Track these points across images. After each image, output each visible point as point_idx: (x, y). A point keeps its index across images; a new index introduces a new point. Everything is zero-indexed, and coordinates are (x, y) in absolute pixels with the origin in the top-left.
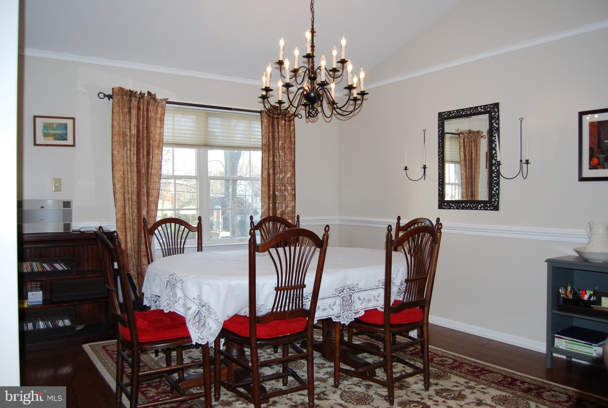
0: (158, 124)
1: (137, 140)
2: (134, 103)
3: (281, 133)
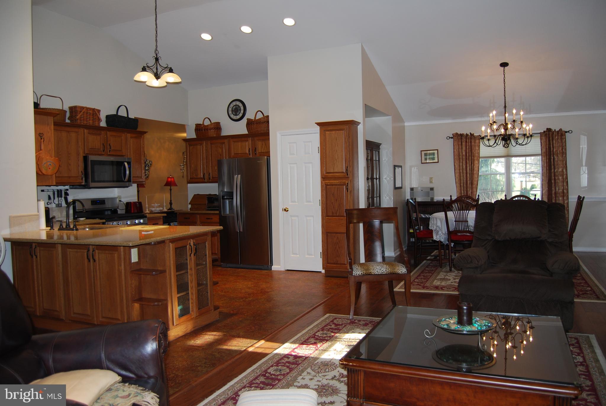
0: (477, 148)
1: (466, 157)
2: (464, 140)
3: (555, 144)
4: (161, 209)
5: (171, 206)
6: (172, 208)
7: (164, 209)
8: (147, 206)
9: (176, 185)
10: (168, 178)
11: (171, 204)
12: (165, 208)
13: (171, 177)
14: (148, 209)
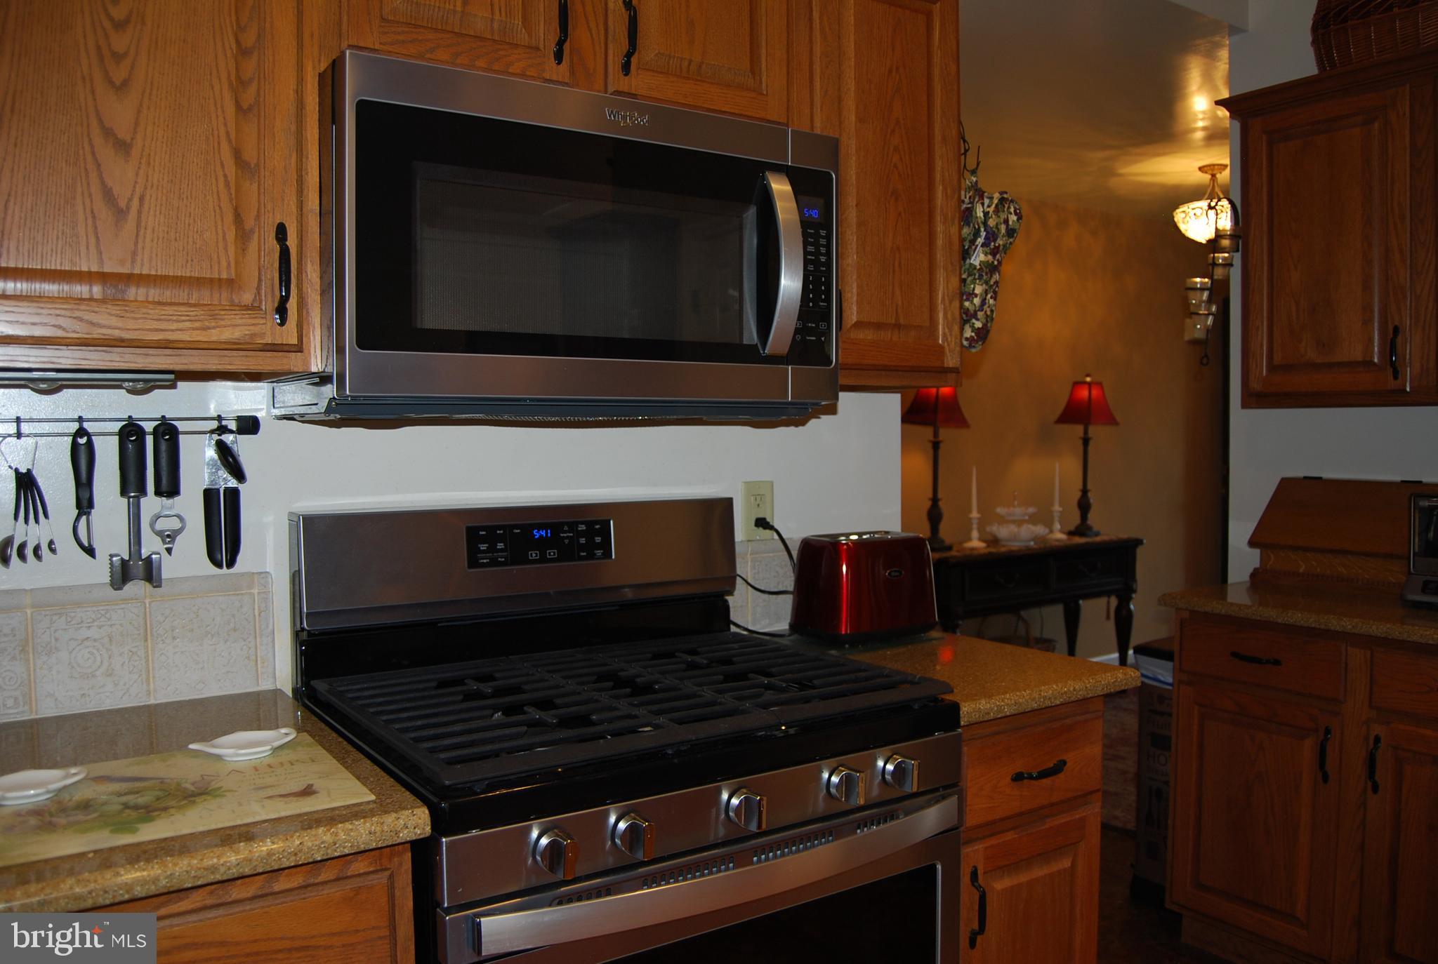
4: (1040, 530)
5: (1084, 516)
6: (1090, 528)
7: (1051, 531)
8: (975, 514)
9: (1111, 420)
10: (1077, 384)
11: (1084, 506)
12: (1057, 526)
13: (1088, 379)
14: (979, 531)
